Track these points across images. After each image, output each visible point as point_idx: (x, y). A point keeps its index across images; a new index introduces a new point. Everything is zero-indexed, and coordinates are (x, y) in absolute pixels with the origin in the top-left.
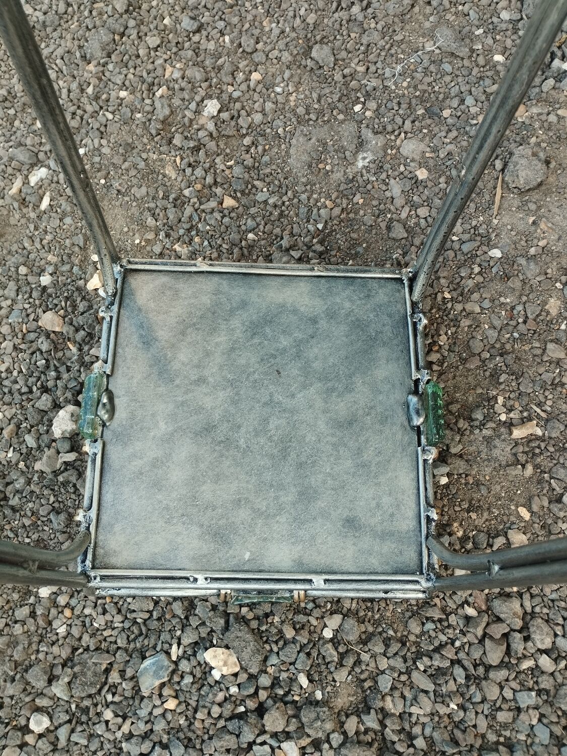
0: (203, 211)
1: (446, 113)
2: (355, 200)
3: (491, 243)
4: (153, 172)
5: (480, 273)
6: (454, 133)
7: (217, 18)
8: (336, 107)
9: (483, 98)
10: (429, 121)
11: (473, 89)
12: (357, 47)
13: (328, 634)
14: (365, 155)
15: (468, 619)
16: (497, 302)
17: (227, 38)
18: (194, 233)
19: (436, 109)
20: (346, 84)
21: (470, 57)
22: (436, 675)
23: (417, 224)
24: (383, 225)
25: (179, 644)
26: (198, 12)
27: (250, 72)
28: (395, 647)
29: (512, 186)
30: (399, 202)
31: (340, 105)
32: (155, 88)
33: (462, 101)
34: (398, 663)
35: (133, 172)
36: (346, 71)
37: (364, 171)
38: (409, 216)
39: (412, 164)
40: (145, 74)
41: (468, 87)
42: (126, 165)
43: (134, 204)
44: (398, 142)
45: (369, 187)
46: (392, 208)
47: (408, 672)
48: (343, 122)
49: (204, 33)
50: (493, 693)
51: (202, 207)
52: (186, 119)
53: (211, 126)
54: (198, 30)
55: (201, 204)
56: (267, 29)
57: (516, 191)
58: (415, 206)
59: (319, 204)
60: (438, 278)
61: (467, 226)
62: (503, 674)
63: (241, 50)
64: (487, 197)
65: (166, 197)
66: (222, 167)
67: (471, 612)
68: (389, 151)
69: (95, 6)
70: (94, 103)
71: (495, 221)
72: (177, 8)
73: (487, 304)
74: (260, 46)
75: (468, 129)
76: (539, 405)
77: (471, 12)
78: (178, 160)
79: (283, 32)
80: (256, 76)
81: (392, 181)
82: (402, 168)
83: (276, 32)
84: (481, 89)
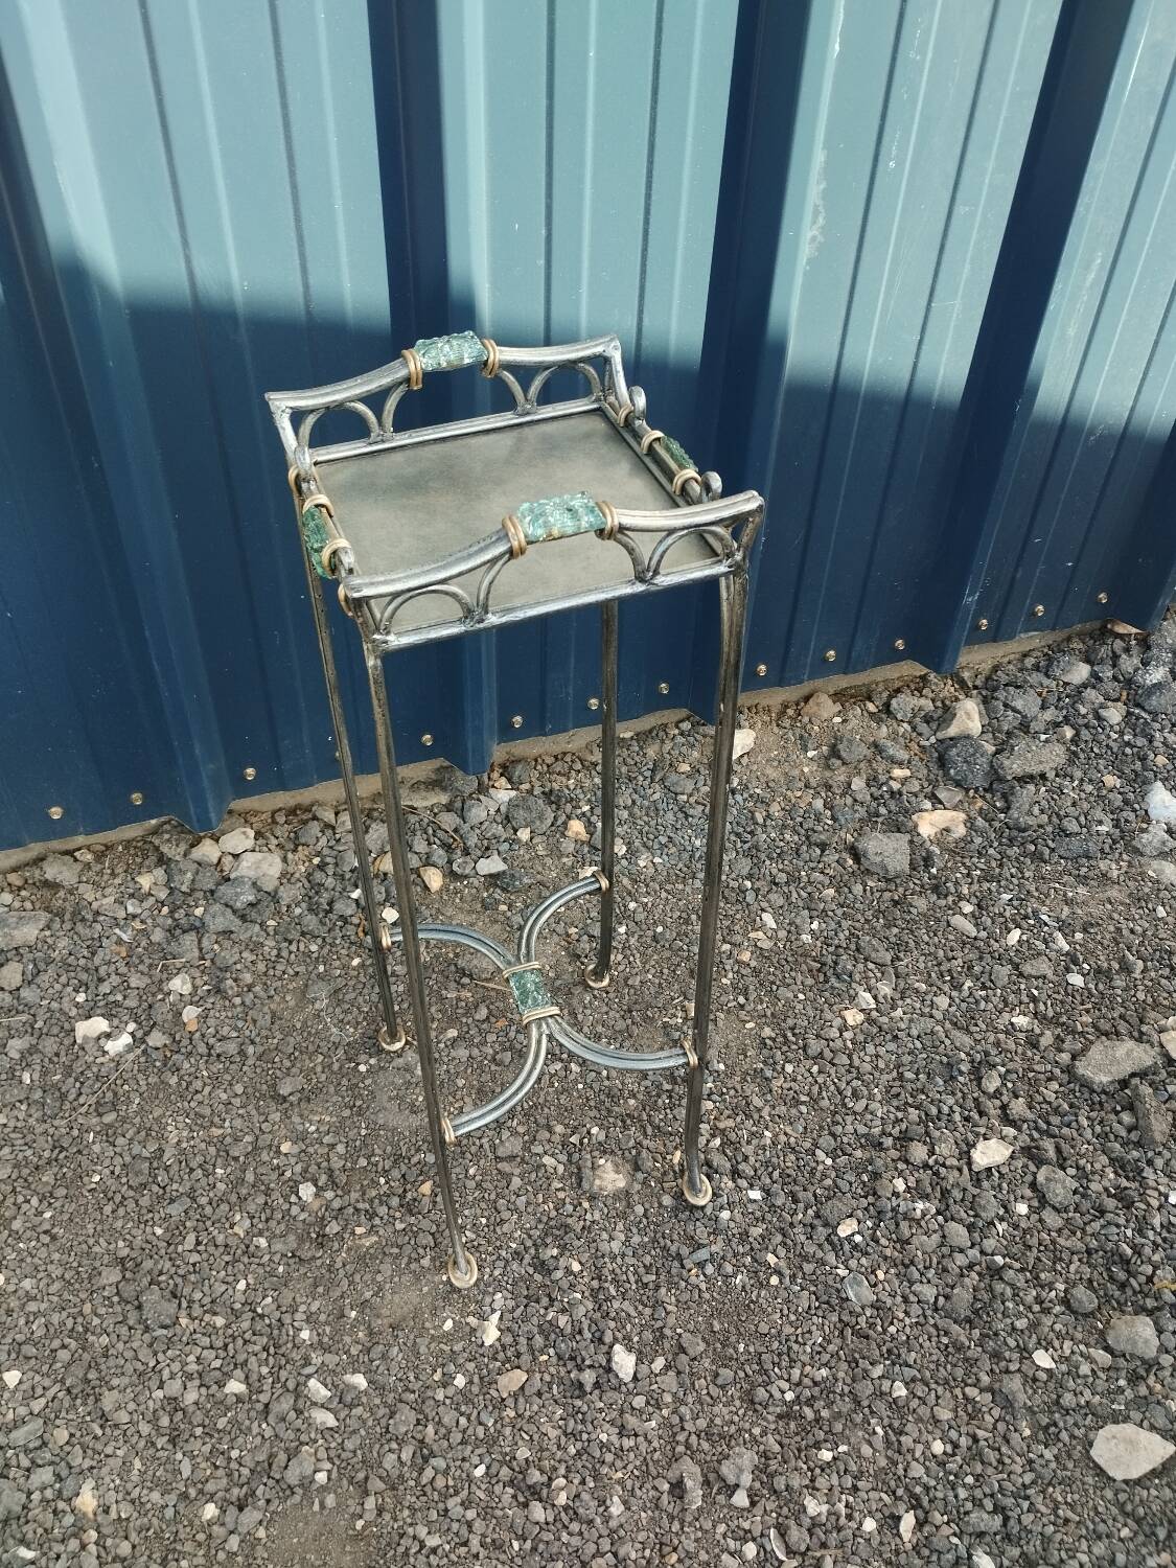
0: (429, 1211)
4: (363, 1258)
7: (186, 1177)
8: (356, 1085)
13: (829, 1162)
15: (820, 1072)
22: (856, 1095)
24: (493, 1068)
25: (836, 1268)
27: (278, 1151)
28: (838, 1118)
30: (475, 1052)
34: (849, 1119)
36: (319, 1069)
39: (441, 1037)
40: (228, 1257)
43: (396, 1279)
45: (452, 1071)
46: (479, 1059)
47: (855, 1113)
48: (374, 1082)
49: (200, 1191)
50: (867, 1067)
51: (426, 1211)
52: (308, 1220)
53: (330, 1195)
54: (192, 1198)
55: (420, 1213)
56: (229, 1131)
58: (484, 1043)
62: (855, 1057)
63: (243, 1158)
64: (493, 994)
65: (400, 1246)
66: (385, 1188)
67: (815, 1069)
72: (148, 1216)
73: (588, 1012)
76: (673, 999)
77: (297, 969)
78: (359, 1230)
80: (285, 1148)
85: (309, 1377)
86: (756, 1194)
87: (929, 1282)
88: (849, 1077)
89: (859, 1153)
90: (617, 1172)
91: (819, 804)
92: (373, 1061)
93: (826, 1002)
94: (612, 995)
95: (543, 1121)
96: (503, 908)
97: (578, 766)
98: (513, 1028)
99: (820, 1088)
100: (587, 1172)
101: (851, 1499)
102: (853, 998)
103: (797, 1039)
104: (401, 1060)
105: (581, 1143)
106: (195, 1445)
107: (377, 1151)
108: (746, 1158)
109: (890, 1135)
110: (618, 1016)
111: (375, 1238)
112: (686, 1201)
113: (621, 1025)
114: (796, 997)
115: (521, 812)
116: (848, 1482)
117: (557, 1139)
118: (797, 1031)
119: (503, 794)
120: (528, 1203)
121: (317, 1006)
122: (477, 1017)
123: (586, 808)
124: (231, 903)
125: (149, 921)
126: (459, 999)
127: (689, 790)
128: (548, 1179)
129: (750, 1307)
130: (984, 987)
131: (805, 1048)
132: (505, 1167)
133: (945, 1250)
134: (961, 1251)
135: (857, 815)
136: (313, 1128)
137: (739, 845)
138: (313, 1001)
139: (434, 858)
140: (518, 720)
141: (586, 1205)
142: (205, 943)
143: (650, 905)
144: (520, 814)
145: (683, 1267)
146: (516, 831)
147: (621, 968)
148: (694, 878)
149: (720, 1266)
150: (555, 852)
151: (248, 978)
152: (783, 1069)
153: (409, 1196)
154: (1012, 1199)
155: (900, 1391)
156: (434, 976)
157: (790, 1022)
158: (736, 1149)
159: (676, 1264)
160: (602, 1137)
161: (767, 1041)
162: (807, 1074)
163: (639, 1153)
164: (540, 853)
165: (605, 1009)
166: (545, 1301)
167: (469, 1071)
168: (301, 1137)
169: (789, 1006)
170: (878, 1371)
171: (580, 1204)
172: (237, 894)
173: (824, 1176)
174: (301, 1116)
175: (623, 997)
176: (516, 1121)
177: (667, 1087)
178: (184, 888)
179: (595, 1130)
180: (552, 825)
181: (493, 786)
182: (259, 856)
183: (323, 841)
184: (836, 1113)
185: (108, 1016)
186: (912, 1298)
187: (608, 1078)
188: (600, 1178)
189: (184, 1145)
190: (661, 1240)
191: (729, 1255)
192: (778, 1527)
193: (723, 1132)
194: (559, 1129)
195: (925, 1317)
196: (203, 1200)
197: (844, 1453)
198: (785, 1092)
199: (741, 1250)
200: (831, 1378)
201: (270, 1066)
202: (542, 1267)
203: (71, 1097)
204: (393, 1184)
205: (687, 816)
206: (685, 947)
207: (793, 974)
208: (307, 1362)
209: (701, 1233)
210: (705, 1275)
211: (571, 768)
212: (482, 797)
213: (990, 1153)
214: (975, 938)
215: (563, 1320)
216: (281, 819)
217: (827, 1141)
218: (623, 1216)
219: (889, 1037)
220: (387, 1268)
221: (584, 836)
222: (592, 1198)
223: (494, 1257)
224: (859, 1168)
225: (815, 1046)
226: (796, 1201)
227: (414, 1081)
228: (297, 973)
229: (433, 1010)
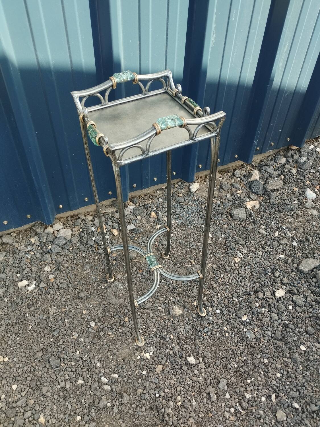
85: (101, 376)
86: (218, 311)
87: (269, 330)
88: (239, 276)
89: (244, 297)
90: (180, 309)
91: (219, 202)
92: (106, 285)
93: (229, 256)
94: (170, 260)
95: (156, 297)
96: (136, 239)
97: (151, 197)
98: (144, 272)
99: (231, 280)
100: (171, 310)
101: (257, 392)
102: (236, 255)
103: (223, 267)
104: (114, 284)
105: (168, 302)
106: (71, 400)
107: (111, 310)
108: (214, 302)
109: (252, 291)
110: (173, 266)
111: (114, 335)
112: (199, 315)
113: (174, 268)
114: (221, 256)
115: (137, 211)
116: (256, 388)
117: (161, 302)
118: (223, 265)
119: (132, 207)
120: (156, 320)
121: (87, 271)
122: (133, 270)
123: (155, 209)
124: (58, 244)
125: (35, 251)
127: (183, 202)
128: (160, 313)
129: (221, 343)
130: (271, 248)
131: (225, 270)
132: (147, 311)
133: (272, 321)
134: (276, 321)
135: (230, 204)
136: (91, 306)
137: (199, 215)
138: (86, 270)
139: (115, 226)
140: (135, 185)
141: (172, 319)
142: (53, 256)
143: (177, 234)
144: (137, 212)
145: (202, 334)
146: (136, 217)
147: (172, 252)
148: (188, 225)
149: (212, 332)
150: (148, 222)
151: (66, 265)
152: (220, 276)
153: (122, 322)
154: (287, 305)
155: (266, 361)
156: (120, 260)
157: (220, 263)
158: (211, 299)
159: (200, 333)
161: (215, 269)
162: (227, 277)
163: (185, 303)
164: (144, 222)
165: (169, 264)
166: (165, 347)
168: (88, 309)
169: (219, 259)
170: (259, 356)
171: (170, 319)
172: (60, 242)
173: (236, 304)
174: (88, 303)
175: (173, 261)
177: (189, 284)
178: (44, 241)
179: (171, 298)
180: (146, 214)
181: (128, 205)
182: (65, 230)
183: (82, 224)
184: (237, 286)
185: (27, 280)
186: (266, 335)
187: (173, 283)
188: (175, 311)
189: (55, 314)
190: (194, 327)
191: (214, 329)
192: (239, 402)
193: (207, 295)
194: (161, 299)
195: (269, 340)
196: (63, 330)
197: (254, 380)
198: (222, 282)
199: (217, 327)
200: (247, 360)
201: (76, 289)
202: (162, 338)
203: (20, 304)
204: (117, 319)
205: (183, 209)
206: (188, 245)
207: (219, 249)
208: (100, 372)
209: (205, 324)
210: (208, 335)
211: (149, 198)
212: (126, 208)
213: (280, 293)
214: (266, 235)
215: (171, 352)
216: (69, 219)
217: (235, 295)
218: (183, 321)
219: (248, 264)
220: (119, 343)
221: (156, 217)
222: (173, 317)
223: (149, 337)
224: (245, 301)
225: (228, 269)
226: (230, 312)
227: (118, 289)
228: (80, 262)
229: (121, 269)
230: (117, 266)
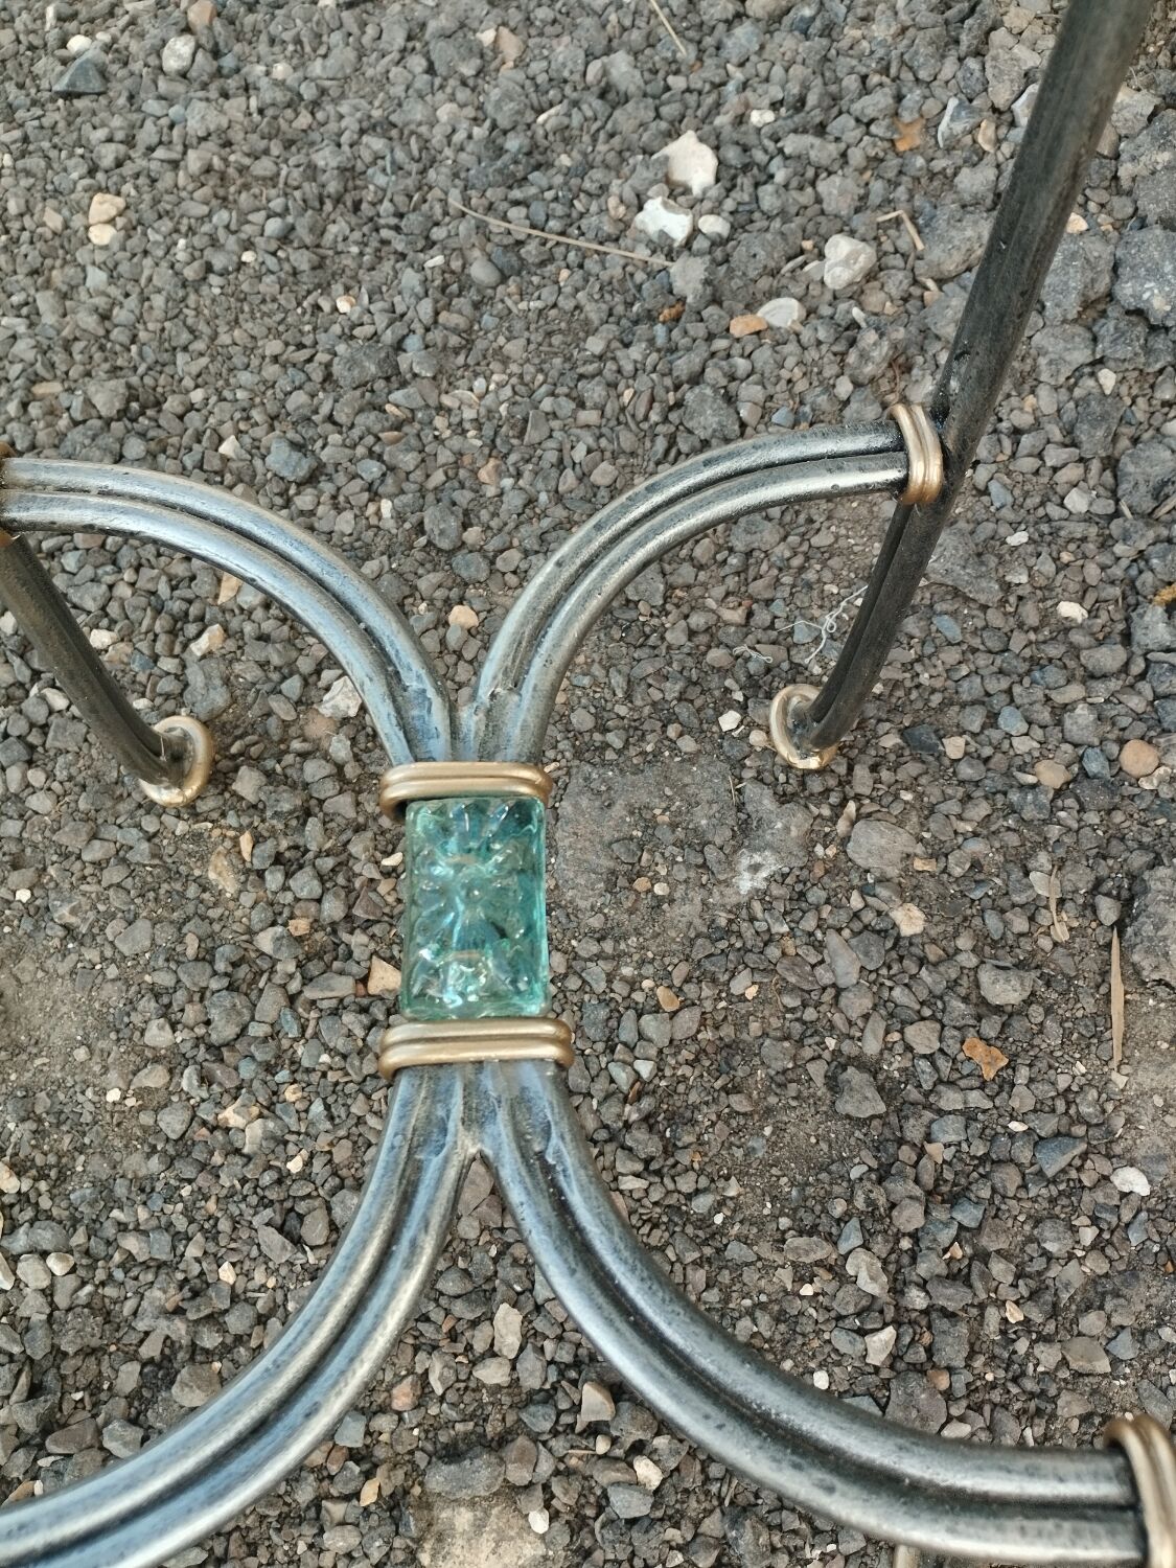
0: (313, 1004)
1: (954, 747)
2: (737, 987)
3: (1117, 1149)
4: (172, 874)
5: (1098, 1246)
6: (981, 810)
7: (360, 450)
8: (673, 718)
9: (1045, 716)
10: (913, 768)
11: (1017, 690)
12: (719, 557)
14: (757, 858)
16: (1154, 1345)
17: (386, 506)
18: (283, 1075)
19: (925, 733)
20: (698, 656)
21: (1004, 602)
23: (909, 1074)
24: (817, 1070)
26: (311, 433)
27: (448, 604)
29: (1149, 975)
30: (857, 1003)
31: (683, 711)
32: (191, 629)
33: (992, 719)
35: (114, 874)
36: (698, 620)
37: (757, 907)
38: (888, 1048)
39: (883, 892)
40: (163, 589)
41: (1004, 684)
42: (96, 852)
43: (112, 971)
44: (842, 826)
45: (773, 952)
46: (838, 1019)
48: (691, 759)
49: (327, 488)
51: (310, 993)
52: (272, 722)
53: (340, 748)
54: (312, 479)
55: (307, 980)
56: (491, 491)
57: (1162, 992)
58: (897, 1020)
59: (638, 997)
60: (983, 1256)
61: (1044, 1090)
63: (423, 540)
64: (1089, 1004)
65: (206, 957)
66: (370, 872)
68: (819, 850)
69: (39, 389)
70: (17, 661)
71: (1120, 1080)
72: (257, 415)
73: (1125, 1347)
74: (472, 535)
75: (1014, 796)
77: (994, 487)
78: (246, 841)
79: (531, 502)
80: (461, 616)
81: (833, 940)
82: (856, 902)
83: (514, 501)
84: (1038, 693)
98: (976, 1099)
100: (481, 1473)
104: (768, 803)
122: (985, 976)
124: (1124, 271)
126: (1033, 909)
128: (453, 1336)
141: (369, 1495)
153: (358, 940)
156: (1092, 818)
160: (626, 1504)
167: (791, 1001)
176: (640, 1184)
178: (1126, 171)
185: (726, 176)
188: (479, 1527)
189: (440, 422)
203: (516, 194)
204: (384, 887)
222: (393, 1505)
223: (181, 1224)
227: (711, 853)
228: (986, 492)
229: (976, 847)
230: (1012, 810)
